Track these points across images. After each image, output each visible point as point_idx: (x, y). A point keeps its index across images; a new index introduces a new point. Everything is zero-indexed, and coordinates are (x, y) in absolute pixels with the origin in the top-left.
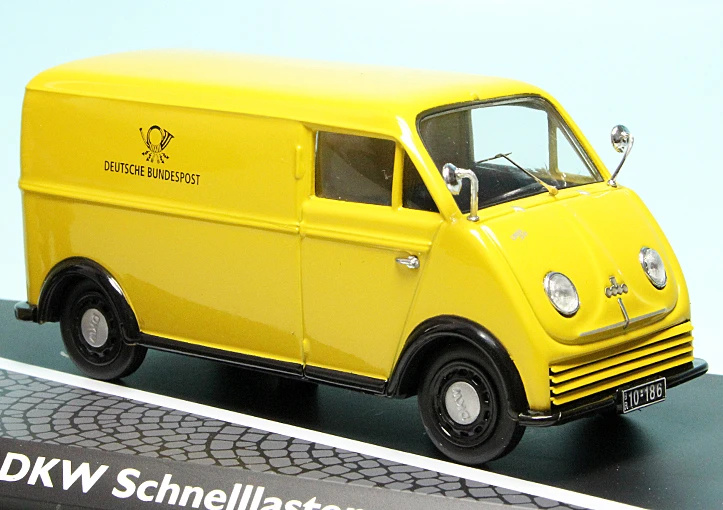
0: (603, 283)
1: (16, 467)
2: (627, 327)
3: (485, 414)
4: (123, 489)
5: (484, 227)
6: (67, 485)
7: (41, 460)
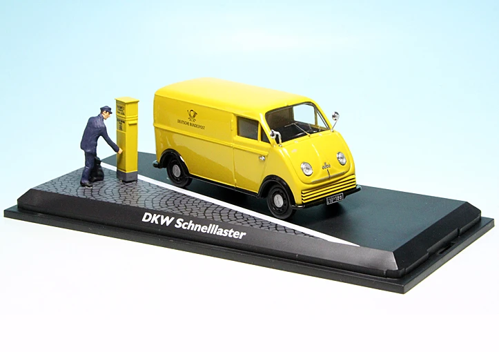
0: (322, 164)
1: (148, 217)
2: (329, 178)
3: (284, 204)
4: (178, 225)
5: (283, 149)
6: (162, 224)
7: (155, 215)
